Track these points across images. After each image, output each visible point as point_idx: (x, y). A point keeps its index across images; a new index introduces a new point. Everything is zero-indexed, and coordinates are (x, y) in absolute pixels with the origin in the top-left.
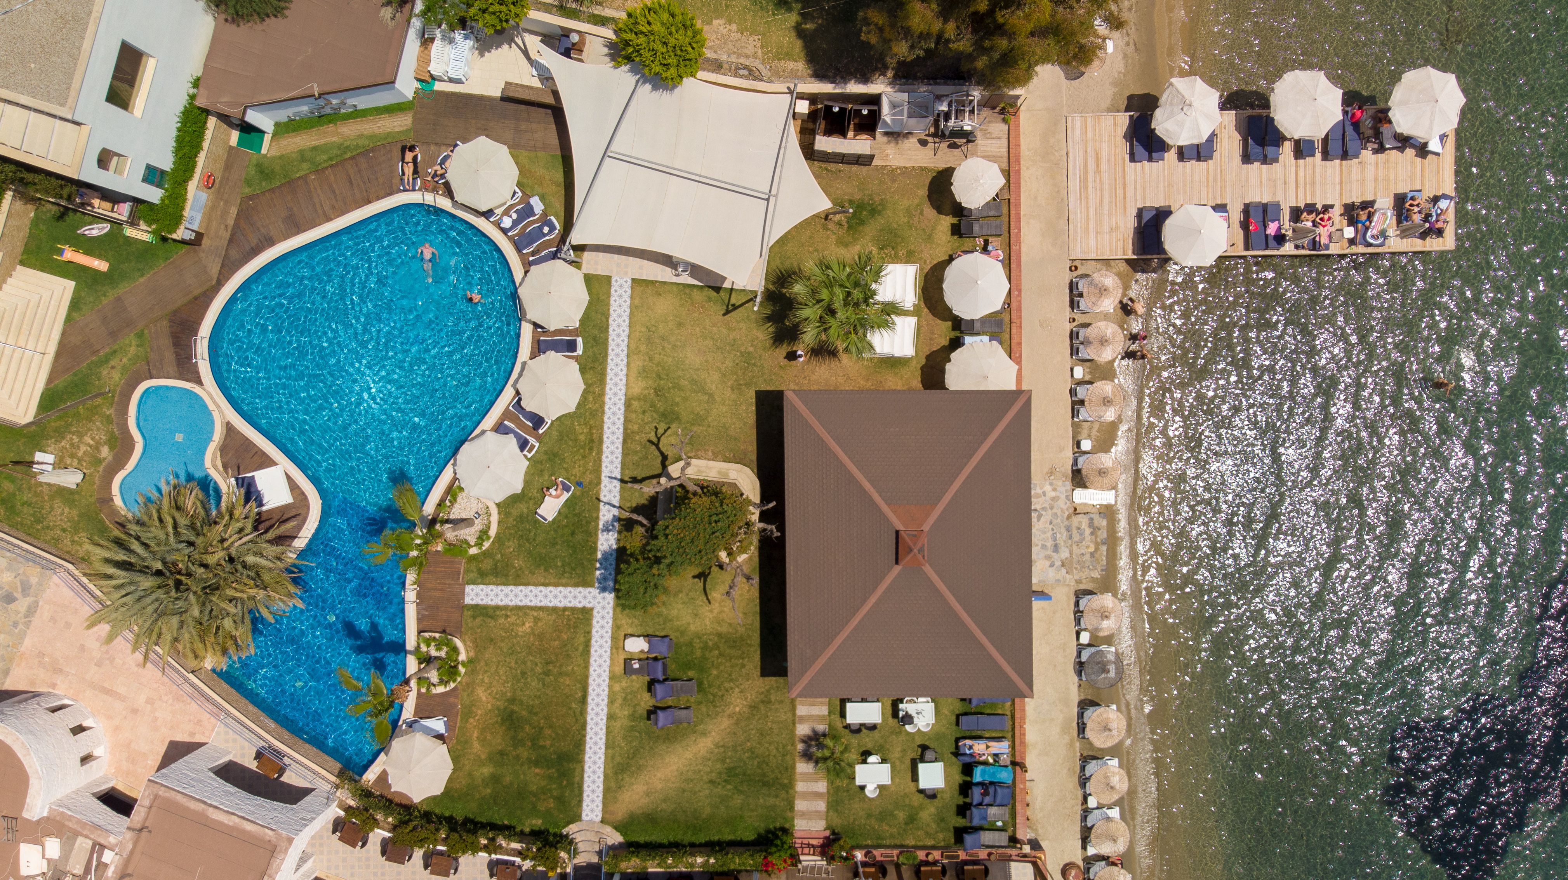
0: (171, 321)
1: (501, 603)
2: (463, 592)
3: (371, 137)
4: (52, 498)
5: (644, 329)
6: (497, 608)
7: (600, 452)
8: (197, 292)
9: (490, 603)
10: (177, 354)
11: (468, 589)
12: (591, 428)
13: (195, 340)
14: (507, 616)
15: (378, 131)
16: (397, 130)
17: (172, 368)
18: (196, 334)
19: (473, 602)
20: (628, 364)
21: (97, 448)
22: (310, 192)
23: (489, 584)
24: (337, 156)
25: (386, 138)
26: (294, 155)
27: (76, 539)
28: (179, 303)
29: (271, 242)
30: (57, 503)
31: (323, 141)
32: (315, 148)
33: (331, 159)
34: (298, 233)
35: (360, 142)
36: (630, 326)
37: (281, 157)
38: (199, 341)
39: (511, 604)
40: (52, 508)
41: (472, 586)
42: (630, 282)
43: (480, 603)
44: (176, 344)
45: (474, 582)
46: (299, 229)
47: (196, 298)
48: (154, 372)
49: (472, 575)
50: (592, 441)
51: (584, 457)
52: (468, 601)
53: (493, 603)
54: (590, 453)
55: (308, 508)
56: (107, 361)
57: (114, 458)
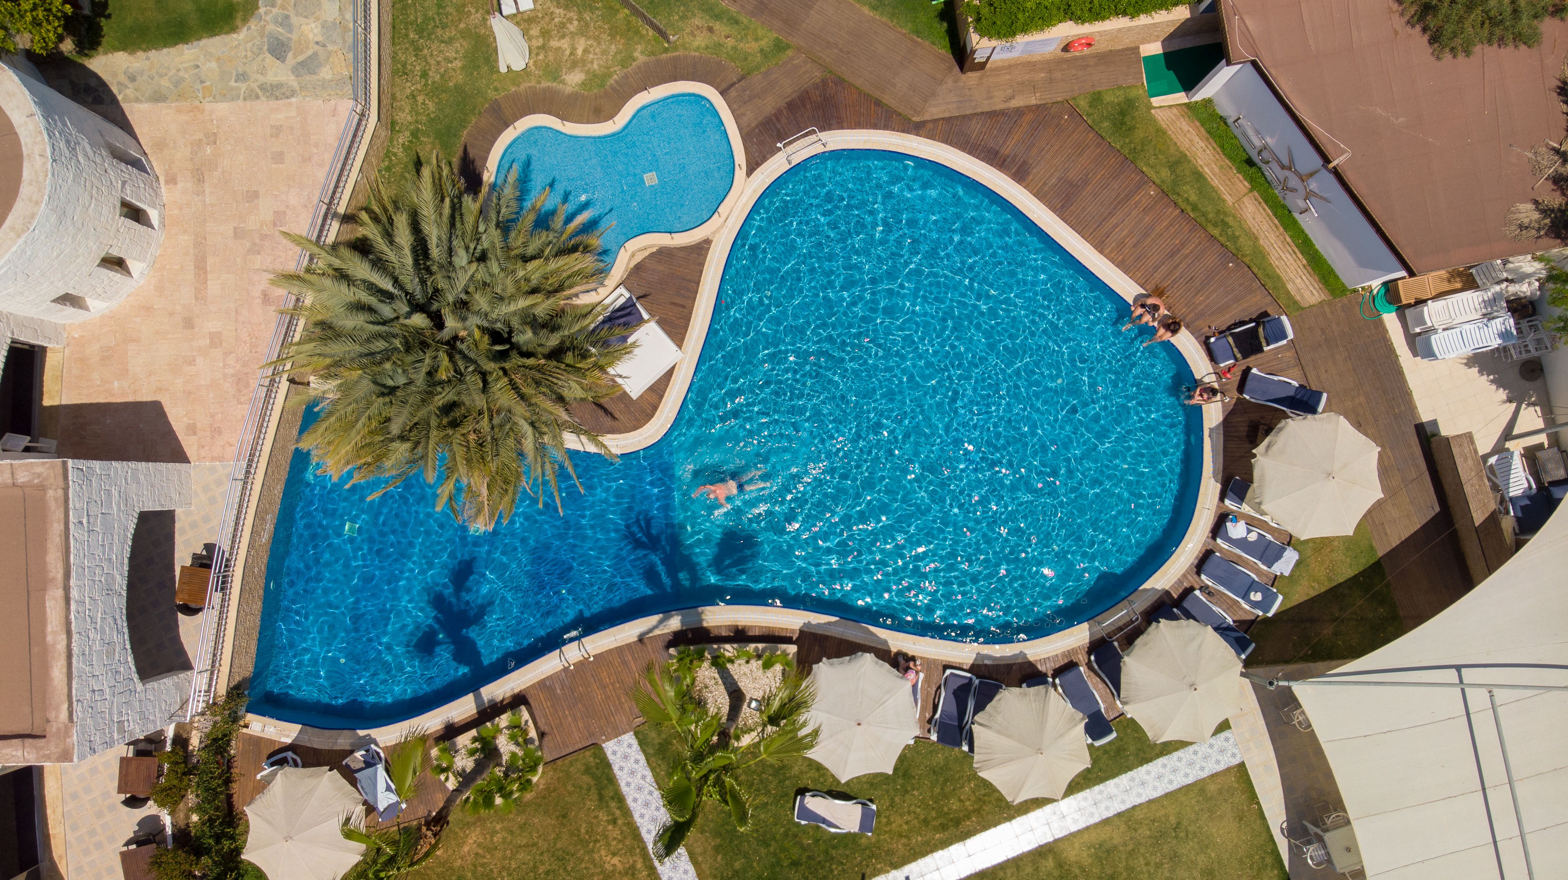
0: (824, 82)
1: (629, 801)
2: (618, 733)
3: (1260, 254)
4: (466, 34)
5: (1173, 820)
6: (620, 798)
7: (945, 844)
8: (888, 99)
9: (622, 784)
10: (778, 115)
11: (629, 738)
12: (978, 811)
13: (814, 132)
14: (614, 822)
15: (1273, 260)
16: (1290, 287)
17: (751, 117)
18: (822, 129)
19: (611, 757)
20: (1106, 822)
21: (574, 64)
22: (1128, 197)
23: (653, 770)
24: (1204, 214)
25: (1268, 276)
26: (1172, 150)
27: (420, 99)
28: (858, 82)
29: (1020, 176)
30: (461, 46)
31: (1215, 182)
32: (1199, 176)
33: (1195, 208)
34: (1054, 210)
35: (1243, 240)
36: (1167, 795)
37: (1160, 132)
38: (813, 138)
39: (636, 816)
40: (450, 41)
41: (634, 742)
42: (1235, 761)
43: (616, 769)
44: (793, 106)
45: (643, 743)
46: (1061, 210)
47: (878, 103)
48: (733, 93)
49: (653, 734)
50: (957, 822)
51: (926, 822)
52: (610, 747)
53: (624, 789)
54: (936, 830)
55: (635, 428)
56: (717, 17)
57: (570, 96)
